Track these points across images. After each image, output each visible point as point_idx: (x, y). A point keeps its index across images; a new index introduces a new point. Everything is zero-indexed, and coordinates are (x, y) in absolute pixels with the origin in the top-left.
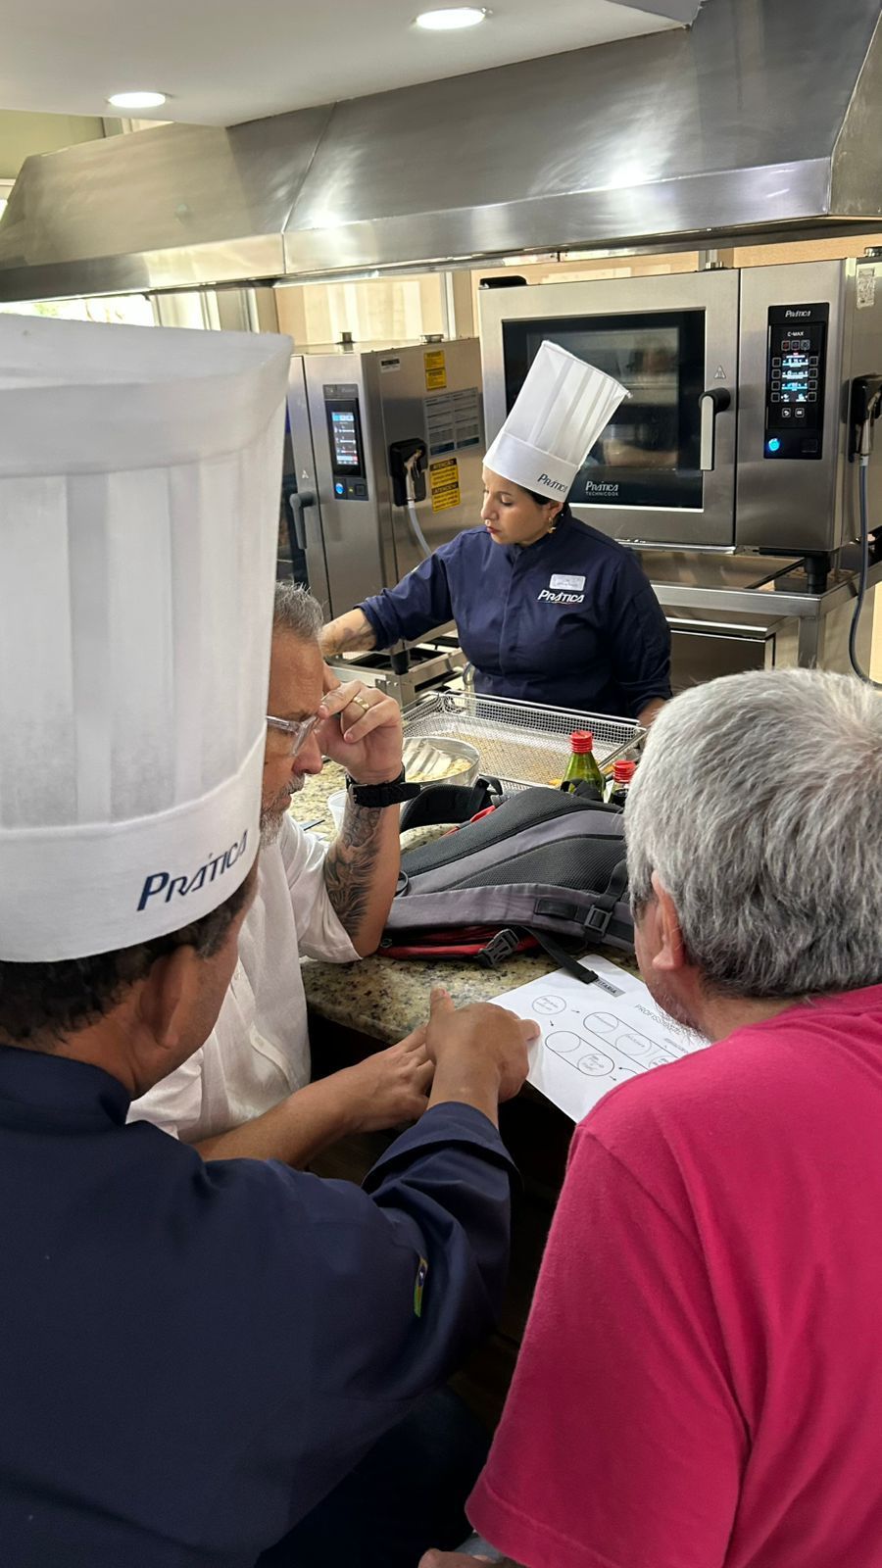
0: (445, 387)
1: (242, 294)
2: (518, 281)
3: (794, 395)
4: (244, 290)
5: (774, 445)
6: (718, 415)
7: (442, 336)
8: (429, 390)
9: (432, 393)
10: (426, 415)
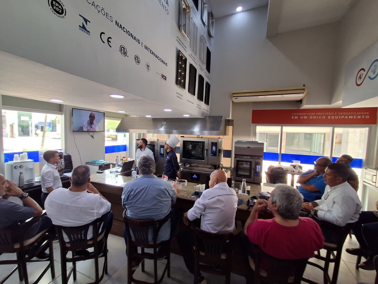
2: (184, 137)
3: (214, 150)
5: (212, 155)
6: (207, 151)
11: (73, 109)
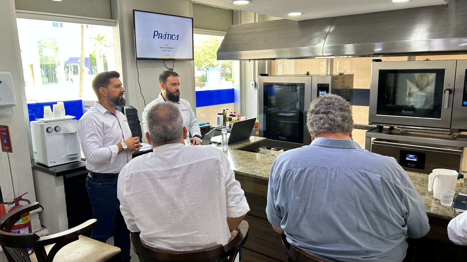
0: (344, 86)
1: (263, 61)
2: (381, 61)
4: (264, 61)
5: (465, 103)
6: (450, 95)
7: (343, 73)
8: (342, 86)
9: (343, 87)
10: (341, 92)
11: (134, 11)
